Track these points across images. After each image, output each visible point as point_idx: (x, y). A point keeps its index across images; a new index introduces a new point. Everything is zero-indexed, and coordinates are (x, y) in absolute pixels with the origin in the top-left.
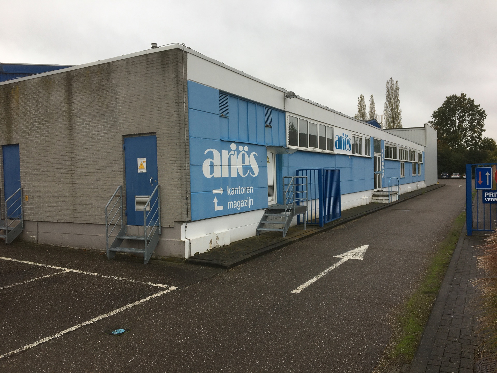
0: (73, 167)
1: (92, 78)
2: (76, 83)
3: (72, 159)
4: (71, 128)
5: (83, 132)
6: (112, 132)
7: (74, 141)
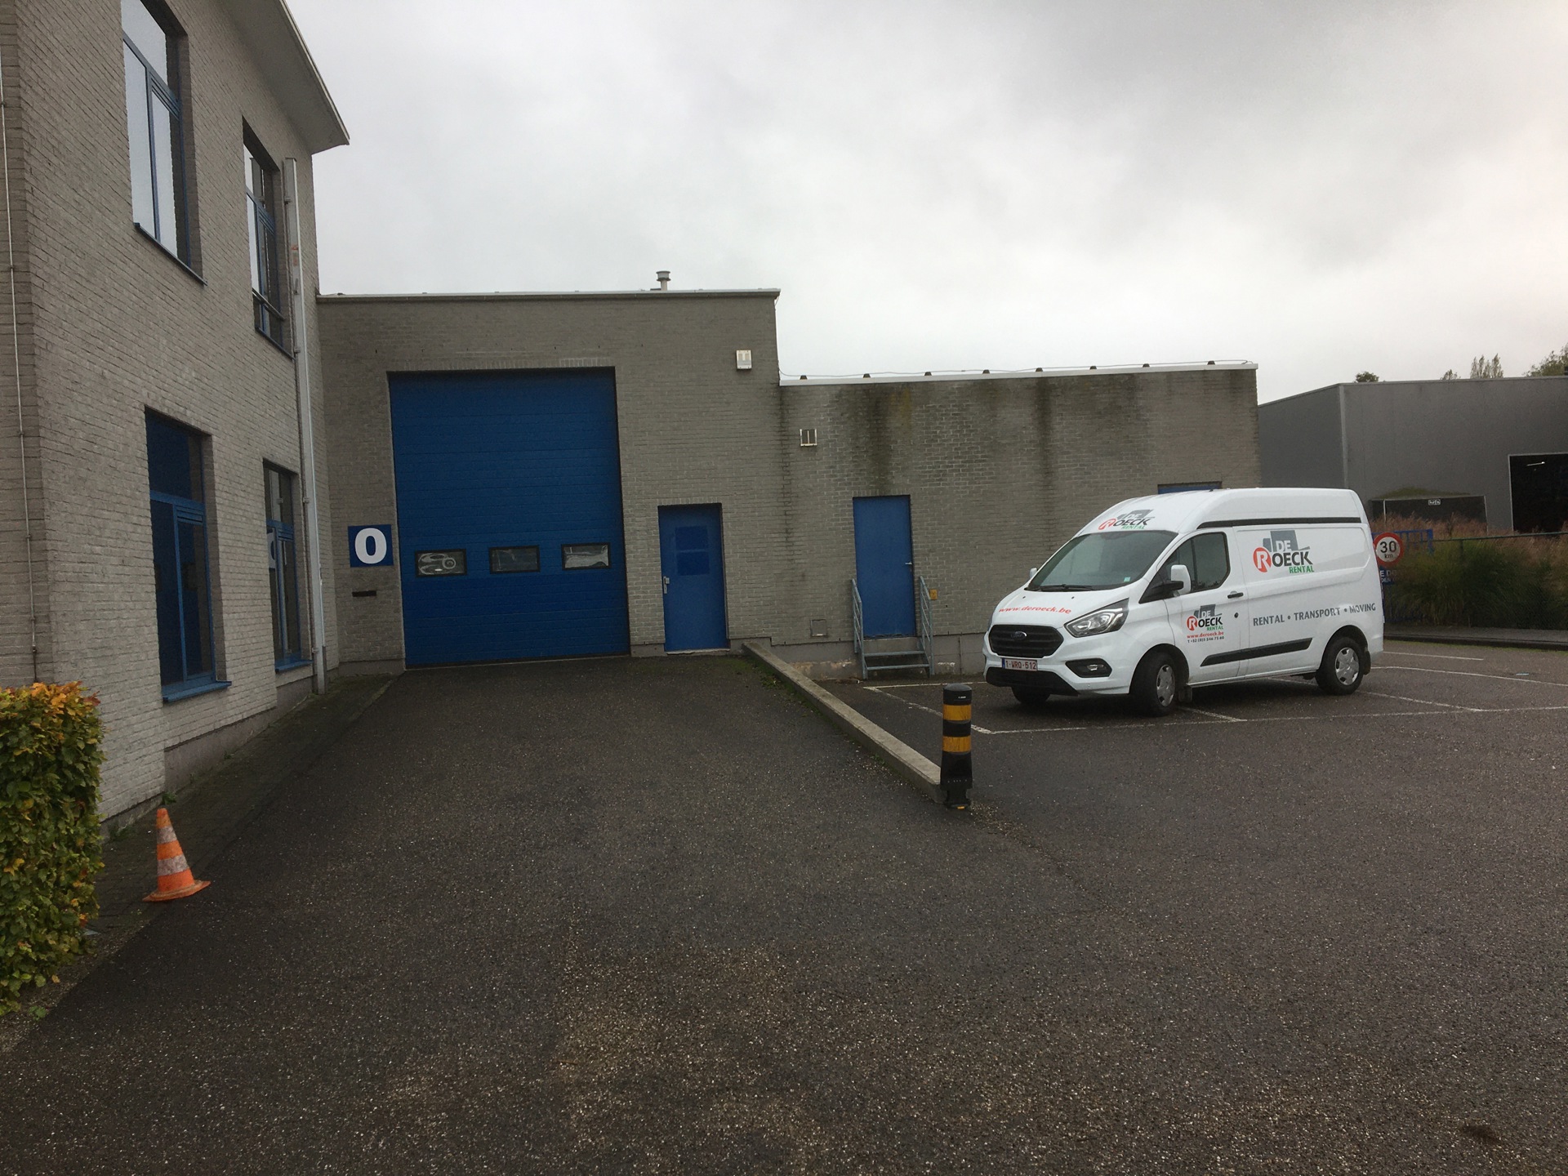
0: (1052, 535)
1: (1096, 394)
2: (1060, 398)
3: (1051, 522)
4: (1047, 472)
5: (1075, 478)
6: (1139, 480)
7: (1055, 492)
